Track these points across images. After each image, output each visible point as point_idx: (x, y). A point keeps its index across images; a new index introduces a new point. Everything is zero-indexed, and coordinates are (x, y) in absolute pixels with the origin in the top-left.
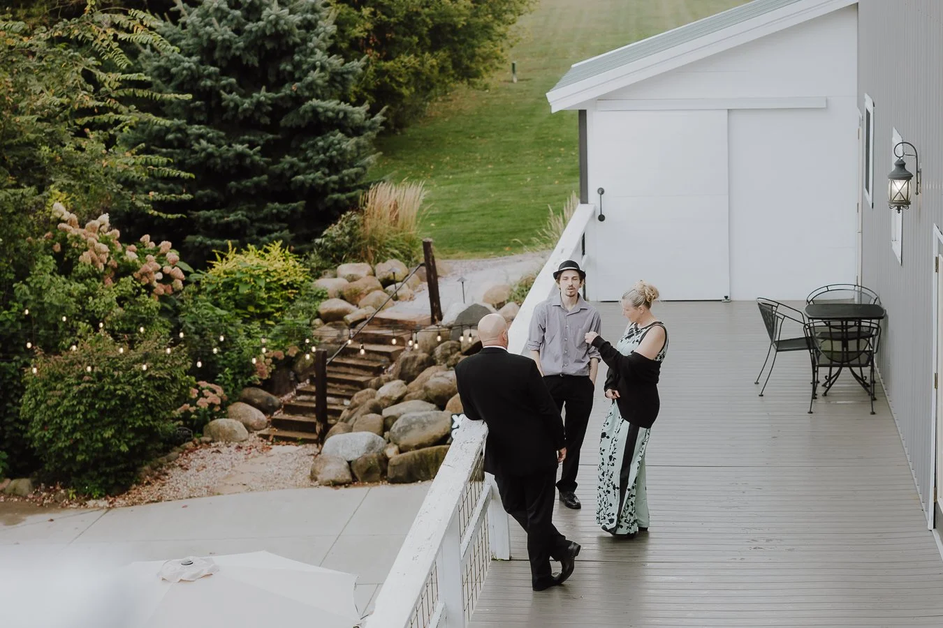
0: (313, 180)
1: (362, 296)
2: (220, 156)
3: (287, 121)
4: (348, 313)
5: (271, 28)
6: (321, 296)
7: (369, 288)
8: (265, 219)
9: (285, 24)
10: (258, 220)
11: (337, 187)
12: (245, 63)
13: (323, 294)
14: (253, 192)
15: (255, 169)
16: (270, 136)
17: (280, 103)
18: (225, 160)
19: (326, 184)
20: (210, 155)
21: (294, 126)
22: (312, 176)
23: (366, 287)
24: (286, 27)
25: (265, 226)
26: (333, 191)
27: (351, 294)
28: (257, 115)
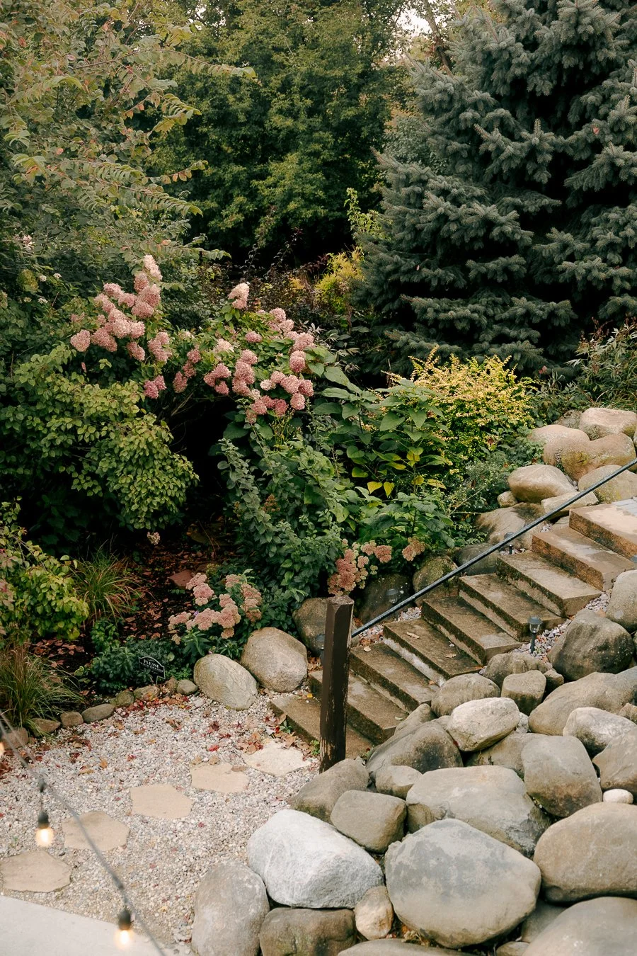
0: (589, 271)
1: (590, 468)
2: (458, 220)
3: (577, 180)
4: (552, 495)
5: (568, 30)
6: (530, 457)
7: (604, 457)
8: (510, 322)
9: (591, 24)
10: (501, 322)
11: (627, 285)
12: (530, 89)
13: (535, 451)
14: (500, 280)
15: (508, 246)
16: (547, 201)
17: (570, 152)
18: (464, 228)
19: (610, 280)
20: (443, 218)
21: (584, 189)
22: (587, 264)
23: (600, 455)
24: (591, 29)
25: (507, 330)
26: (623, 291)
27: (573, 459)
28: (530, 167)
